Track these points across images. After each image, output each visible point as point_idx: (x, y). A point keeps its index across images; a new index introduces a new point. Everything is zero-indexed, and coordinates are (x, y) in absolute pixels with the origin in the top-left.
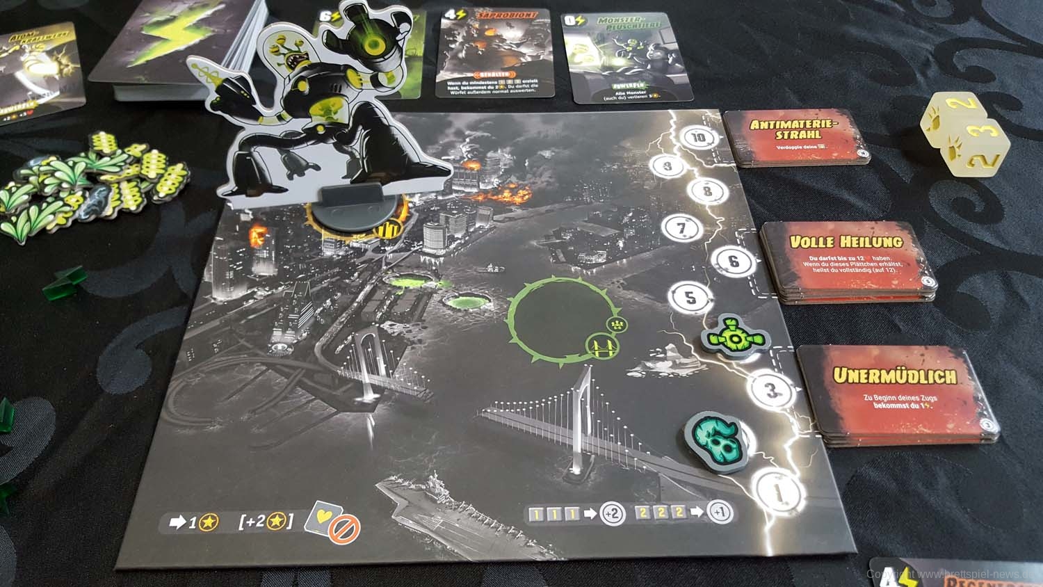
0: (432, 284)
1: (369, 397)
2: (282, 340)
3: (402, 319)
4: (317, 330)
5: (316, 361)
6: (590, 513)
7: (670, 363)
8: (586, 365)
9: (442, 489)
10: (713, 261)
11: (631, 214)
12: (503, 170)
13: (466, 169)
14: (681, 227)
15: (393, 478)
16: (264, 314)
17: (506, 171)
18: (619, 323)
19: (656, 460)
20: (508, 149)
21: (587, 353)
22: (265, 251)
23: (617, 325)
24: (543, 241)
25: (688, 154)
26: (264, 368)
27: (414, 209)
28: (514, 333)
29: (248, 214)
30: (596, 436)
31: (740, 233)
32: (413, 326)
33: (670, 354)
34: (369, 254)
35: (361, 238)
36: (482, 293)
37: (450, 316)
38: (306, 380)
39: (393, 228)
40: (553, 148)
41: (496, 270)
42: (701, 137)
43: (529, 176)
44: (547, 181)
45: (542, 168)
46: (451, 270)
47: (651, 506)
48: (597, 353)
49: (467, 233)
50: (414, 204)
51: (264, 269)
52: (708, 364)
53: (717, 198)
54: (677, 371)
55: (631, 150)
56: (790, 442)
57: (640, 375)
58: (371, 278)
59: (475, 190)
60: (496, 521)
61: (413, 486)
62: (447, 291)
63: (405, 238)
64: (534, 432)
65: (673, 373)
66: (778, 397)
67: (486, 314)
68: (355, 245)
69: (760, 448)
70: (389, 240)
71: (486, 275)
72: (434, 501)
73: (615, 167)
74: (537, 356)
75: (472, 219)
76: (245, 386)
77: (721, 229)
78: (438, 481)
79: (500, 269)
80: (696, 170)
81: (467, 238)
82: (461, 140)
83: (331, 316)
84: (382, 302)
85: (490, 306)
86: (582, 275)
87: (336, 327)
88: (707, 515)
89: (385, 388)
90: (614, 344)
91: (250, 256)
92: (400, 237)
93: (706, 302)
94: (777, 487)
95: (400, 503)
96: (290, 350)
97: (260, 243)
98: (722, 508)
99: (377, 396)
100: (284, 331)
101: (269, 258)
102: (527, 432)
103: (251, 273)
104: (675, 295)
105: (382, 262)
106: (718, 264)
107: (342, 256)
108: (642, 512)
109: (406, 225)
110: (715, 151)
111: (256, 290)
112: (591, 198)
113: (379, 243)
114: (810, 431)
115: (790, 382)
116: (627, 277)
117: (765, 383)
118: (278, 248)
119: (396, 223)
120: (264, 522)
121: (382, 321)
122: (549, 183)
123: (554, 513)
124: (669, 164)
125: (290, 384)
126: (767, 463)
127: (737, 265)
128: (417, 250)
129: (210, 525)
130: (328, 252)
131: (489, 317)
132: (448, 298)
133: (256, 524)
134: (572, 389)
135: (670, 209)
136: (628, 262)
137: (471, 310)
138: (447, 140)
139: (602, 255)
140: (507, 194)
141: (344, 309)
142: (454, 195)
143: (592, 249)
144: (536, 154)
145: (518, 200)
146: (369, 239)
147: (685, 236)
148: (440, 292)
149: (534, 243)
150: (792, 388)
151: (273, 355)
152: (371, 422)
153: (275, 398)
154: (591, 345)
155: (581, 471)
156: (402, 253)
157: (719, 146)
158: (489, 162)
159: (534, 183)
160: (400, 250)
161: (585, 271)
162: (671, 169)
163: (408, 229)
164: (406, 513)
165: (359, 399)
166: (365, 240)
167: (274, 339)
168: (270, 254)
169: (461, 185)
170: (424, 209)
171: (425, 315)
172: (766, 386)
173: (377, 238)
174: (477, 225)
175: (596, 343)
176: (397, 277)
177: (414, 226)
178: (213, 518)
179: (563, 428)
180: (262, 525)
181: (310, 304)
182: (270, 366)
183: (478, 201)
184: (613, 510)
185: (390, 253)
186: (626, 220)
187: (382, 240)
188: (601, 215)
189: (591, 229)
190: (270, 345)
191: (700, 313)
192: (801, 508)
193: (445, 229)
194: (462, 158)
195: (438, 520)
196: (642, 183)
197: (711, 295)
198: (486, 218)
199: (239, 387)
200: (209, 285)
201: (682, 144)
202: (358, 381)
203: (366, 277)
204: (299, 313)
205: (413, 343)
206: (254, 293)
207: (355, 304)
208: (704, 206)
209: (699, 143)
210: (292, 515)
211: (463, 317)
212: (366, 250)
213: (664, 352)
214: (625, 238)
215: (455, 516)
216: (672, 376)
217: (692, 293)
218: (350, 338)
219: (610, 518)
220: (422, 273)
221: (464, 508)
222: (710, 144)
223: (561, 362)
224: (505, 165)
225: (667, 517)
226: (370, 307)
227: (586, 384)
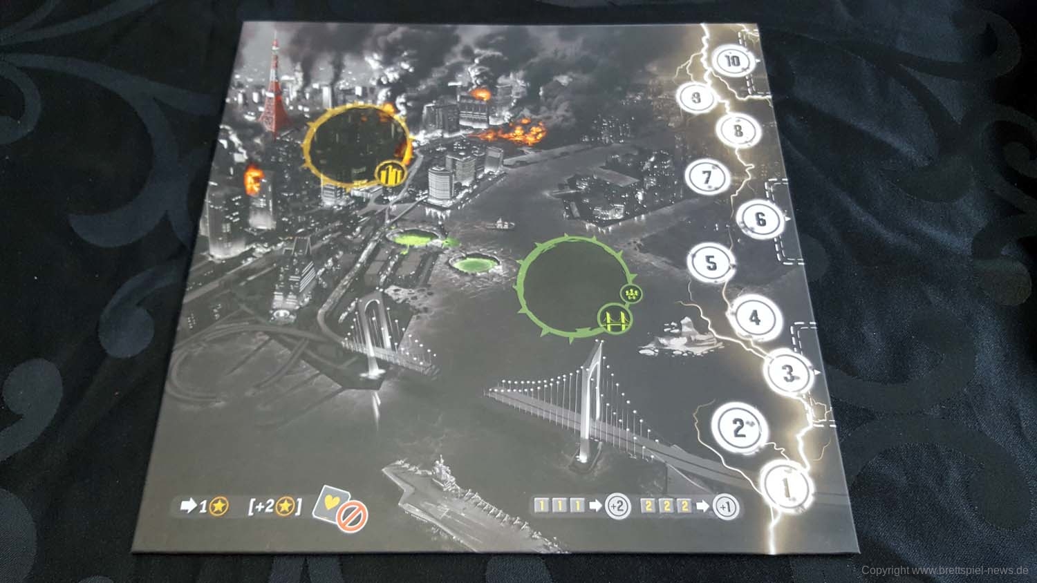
0: (438, 242)
1: (375, 372)
2: (284, 306)
3: (407, 283)
4: (320, 294)
5: (319, 331)
6: (595, 505)
7: (684, 340)
8: (597, 340)
9: (448, 476)
10: (738, 219)
11: (652, 159)
12: (515, 101)
13: (474, 99)
14: (706, 175)
15: (399, 463)
16: (264, 275)
17: (518, 101)
18: (634, 292)
19: (664, 448)
20: (521, 73)
21: (599, 326)
22: (262, 200)
23: (632, 294)
24: (557, 191)
25: (720, 83)
26: (267, 338)
27: (418, 150)
28: (523, 302)
29: (242, 153)
30: (604, 421)
31: (770, 184)
32: (418, 291)
33: (685, 329)
34: (372, 205)
35: (362, 185)
36: (490, 253)
37: (457, 280)
38: (310, 353)
39: (397, 173)
40: (571, 73)
41: (506, 227)
42: (735, 61)
43: (543, 108)
44: (563, 116)
45: (558, 98)
46: (458, 226)
47: (657, 499)
48: (609, 326)
49: (476, 181)
50: (418, 142)
51: (261, 222)
52: (725, 342)
53: (748, 140)
54: (691, 349)
55: (657, 75)
56: (804, 431)
57: (652, 353)
58: (374, 234)
59: (484, 127)
60: (501, 511)
61: (419, 472)
62: (453, 252)
63: (409, 186)
64: (541, 415)
65: (687, 352)
66: (795, 381)
67: (494, 280)
68: (357, 193)
69: (772, 438)
70: (392, 188)
71: (495, 233)
72: (440, 489)
73: (638, 98)
74: (546, 330)
75: (481, 162)
76: (248, 358)
77: (749, 179)
78: (444, 467)
79: (510, 225)
80: (727, 103)
81: (475, 187)
82: (469, 61)
83: (333, 278)
84: (387, 263)
85: (498, 269)
86: (597, 234)
87: (338, 292)
88: (713, 510)
89: (390, 363)
90: (627, 316)
91: (246, 207)
92: (404, 184)
93: (727, 268)
94: (786, 481)
95: (407, 490)
96: (292, 317)
97: (256, 189)
98: (728, 503)
99: (382, 371)
100: (285, 296)
101: (267, 208)
102: (535, 416)
103: (248, 225)
104: (695, 259)
105: (385, 214)
106: (743, 222)
107: (344, 207)
108: (648, 505)
109: (410, 170)
110: (750, 79)
111: (254, 247)
112: (610, 138)
113: (381, 192)
114: (825, 420)
115: (808, 363)
116: (644, 237)
117: (783, 365)
118: (276, 196)
119: (399, 167)
120: (273, 507)
121: (386, 285)
122: (565, 119)
123: (559, 504)
124: (698, 94)
125: (294, 355)
126: (778, 455)
127: (764, 224)
128: (422, 201)
129: (221, 509)
130: (328, 202)
131: (497, 283)
132: (455, 260)
133: (265, 508)
134: (582, 367)
135: (695, 152)
136: (647, 219)
137: (479, 274)
138: (453, 61)
139: (619, 210)
140: (518, 131)
141: (346, 270)
142: (461, 133)
143: (610, 202)
144: (551, 80)
145: (530, 139)
146: (371, 186)
147: (710, 187)
148: (446, 252)
149: (547, 194)
150: (811, 371)
151: (276, 323)
152: (376, 401)
153: (279, 371)
154: (603, 316)
155: (588, 460)
156: (407, 204)
157: (755, 72)
158: (499, 90)
159: (549, 118)
160: (405, 200)
161: (599, 229)
162: (699, 101)
163: (412, 174)
164: (413, 500)
165: (364, 375)
166: (367, 188)
167: (275, 305)
168: (267, 203)
169: (469, 120)
170: (429, 149)
171: (430, 279)
172: (784, 368)
173: (379, 185)
174: (486, 171)
175: (608, 315)
176: (401, 233)
177: (420, 170)
178: (223, 502)
179: (572, 412)
180: (271, 510)
181: (311, 264)
182: (273, 335)
183: (487, 140)
184: (618, 502)
185: (393, 204)
186: (647, 166)
187: (385, 188)
188: (620, 160)
189: (609, 176)
190: (271, 312)
191: (720, 281)
192: (807, 505)
193: (451, 175)
194: (471, 84)
195: (444, 509)
196: (667, 119)
197: (733, 261)
198: (495, 162)
199: (243, 357)
200: (205, 238)
201: (713, 69)
202: (362, 354)
203: (368, 232)
204: (300, 274)
205: (419, 311)
206: (252, 250)
207: (358, 265)
208: (732, 150)
209: (734, 69)
210: (300, 500)
211: (470, 281)
212: (368, 200)
213: (680, 326)
214: (645, 190)
215: (462, 505)
216: (685, 354)
217: (713, 257)
218: (353, 304)
219: (615, 511)
220: (427, 228)
221: (470, 497)
222: (744, 70)
223: (571, 336)
224: (517, 94)
225: (672, 511)
226: (375, 267)
227: (596, 363)
